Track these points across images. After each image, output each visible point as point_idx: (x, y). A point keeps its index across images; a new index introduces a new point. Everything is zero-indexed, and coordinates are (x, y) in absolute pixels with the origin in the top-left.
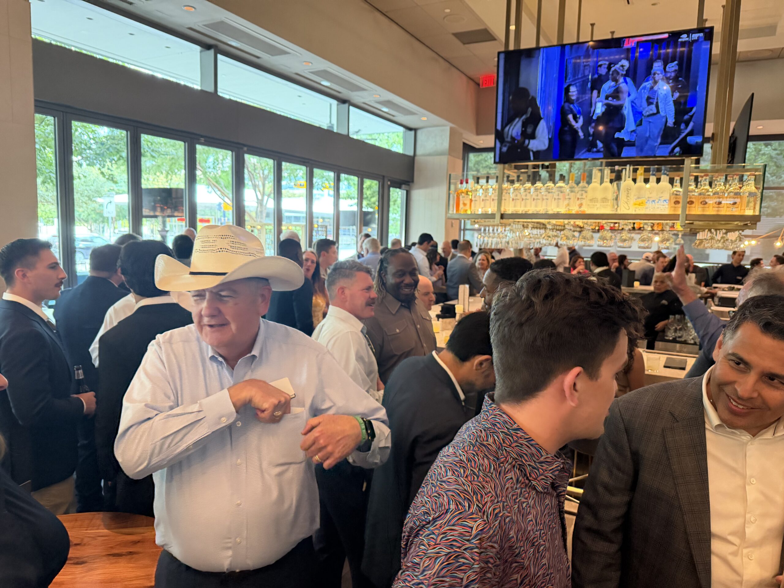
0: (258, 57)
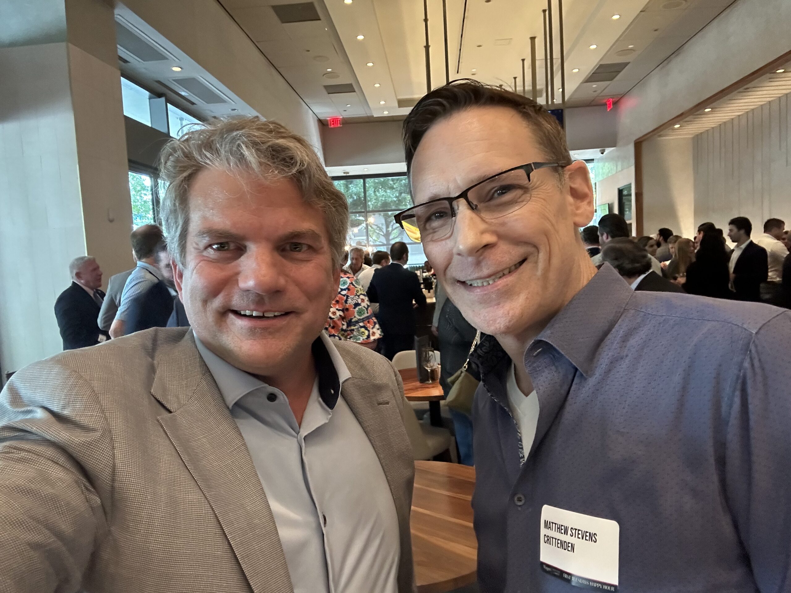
0: (193, 104)
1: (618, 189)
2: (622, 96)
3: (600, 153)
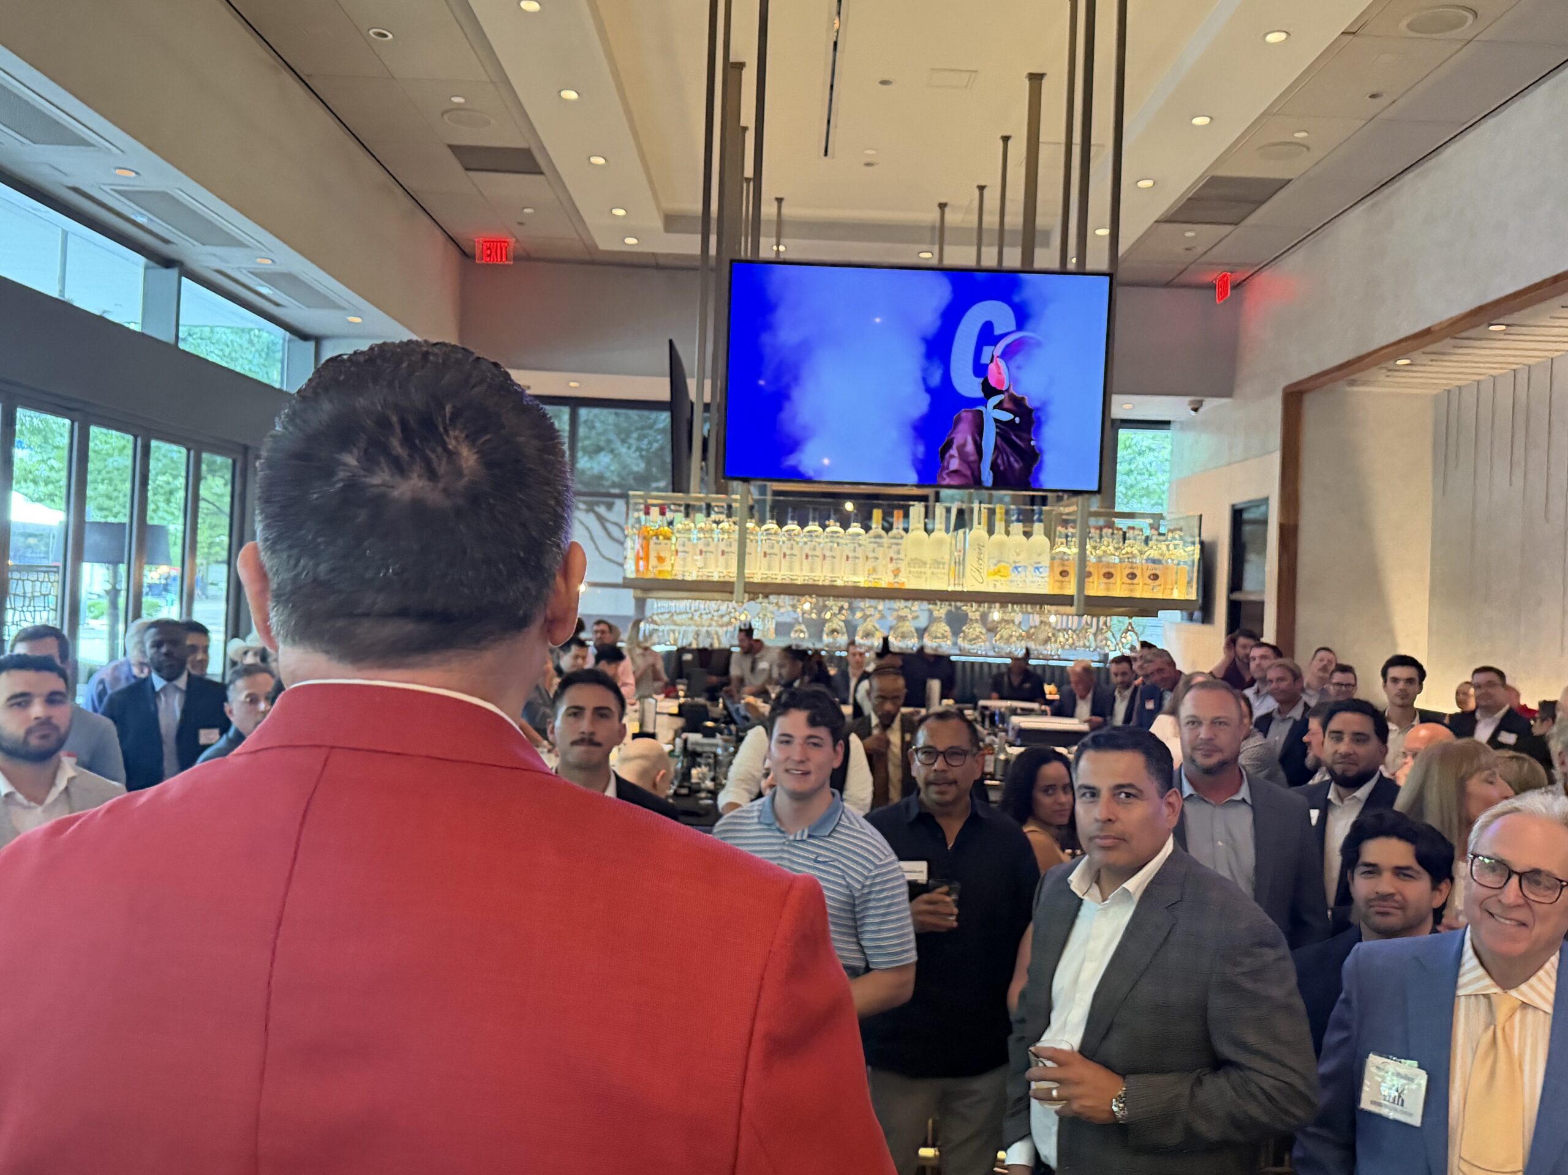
1: (1233, 506)
2: (1257, 268)
3: (1189, 408)
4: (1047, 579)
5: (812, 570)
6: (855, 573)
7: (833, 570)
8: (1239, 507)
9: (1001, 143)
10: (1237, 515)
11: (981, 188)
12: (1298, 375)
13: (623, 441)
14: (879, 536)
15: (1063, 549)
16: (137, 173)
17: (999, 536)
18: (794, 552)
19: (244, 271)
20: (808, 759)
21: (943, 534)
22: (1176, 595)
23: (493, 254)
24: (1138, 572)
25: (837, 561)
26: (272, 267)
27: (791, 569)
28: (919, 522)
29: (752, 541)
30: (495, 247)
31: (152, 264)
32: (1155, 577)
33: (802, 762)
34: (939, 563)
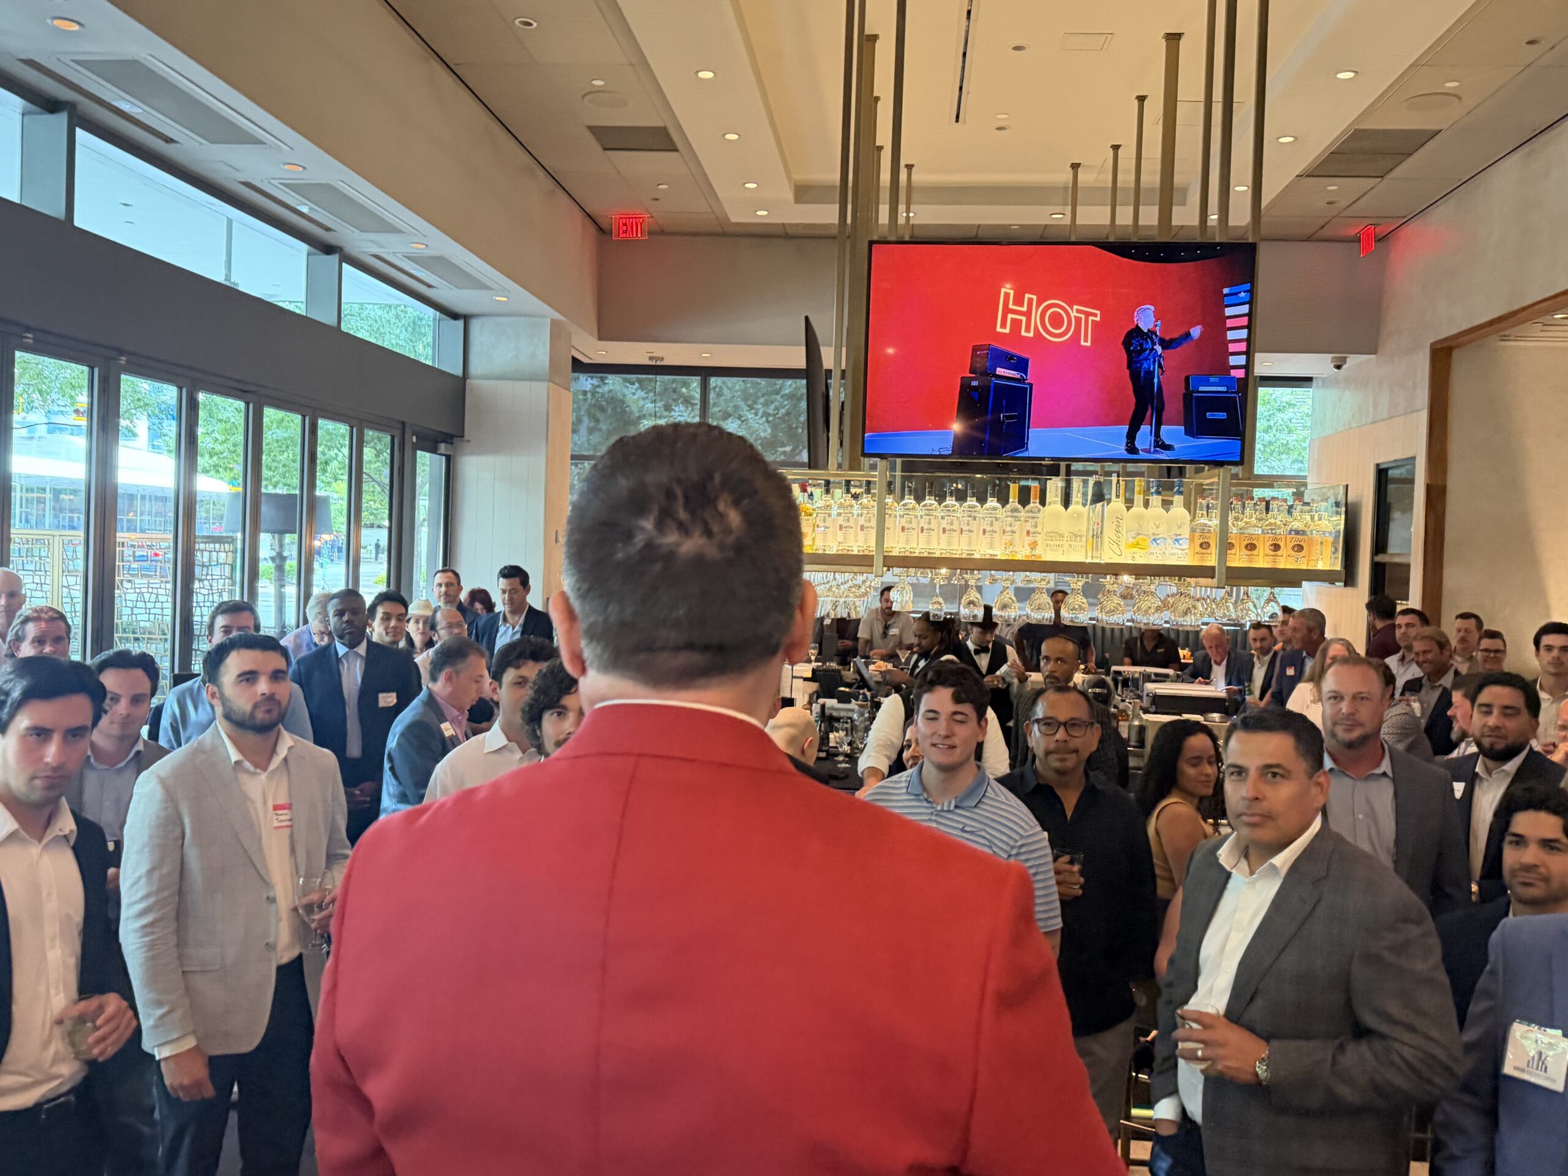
1: (1378, 465)
2: (1404, 220)
3: (1332, 365)
4: (1187, 551)
5: (949, 543)
6: (991, 547)
7: (970, 543)
8: (1382, 467)
9: (1136, 103)
10: (1382, 474)
11: (1116, 148)
12: (1447, 331)
13: (751, 407)
14: (1015, 510)
15: (1204, 521)
16: (304, 168)
17: (1138, 508)
18: (931, 526)
19: (400, 255)
20: (954, 735)
21: (1080, 507)
22: (1321, 566)
23: (629, 228)
24: (1282, 544)
25: (975, 534)
26: (425, 251)
27: (929, 543)
28: (1056, 496)
29: (890, 515)
30: (630, 223)
31: (313, 250)
32: (1300, 548)
33: (947, 737)
34: (1076, 536)
